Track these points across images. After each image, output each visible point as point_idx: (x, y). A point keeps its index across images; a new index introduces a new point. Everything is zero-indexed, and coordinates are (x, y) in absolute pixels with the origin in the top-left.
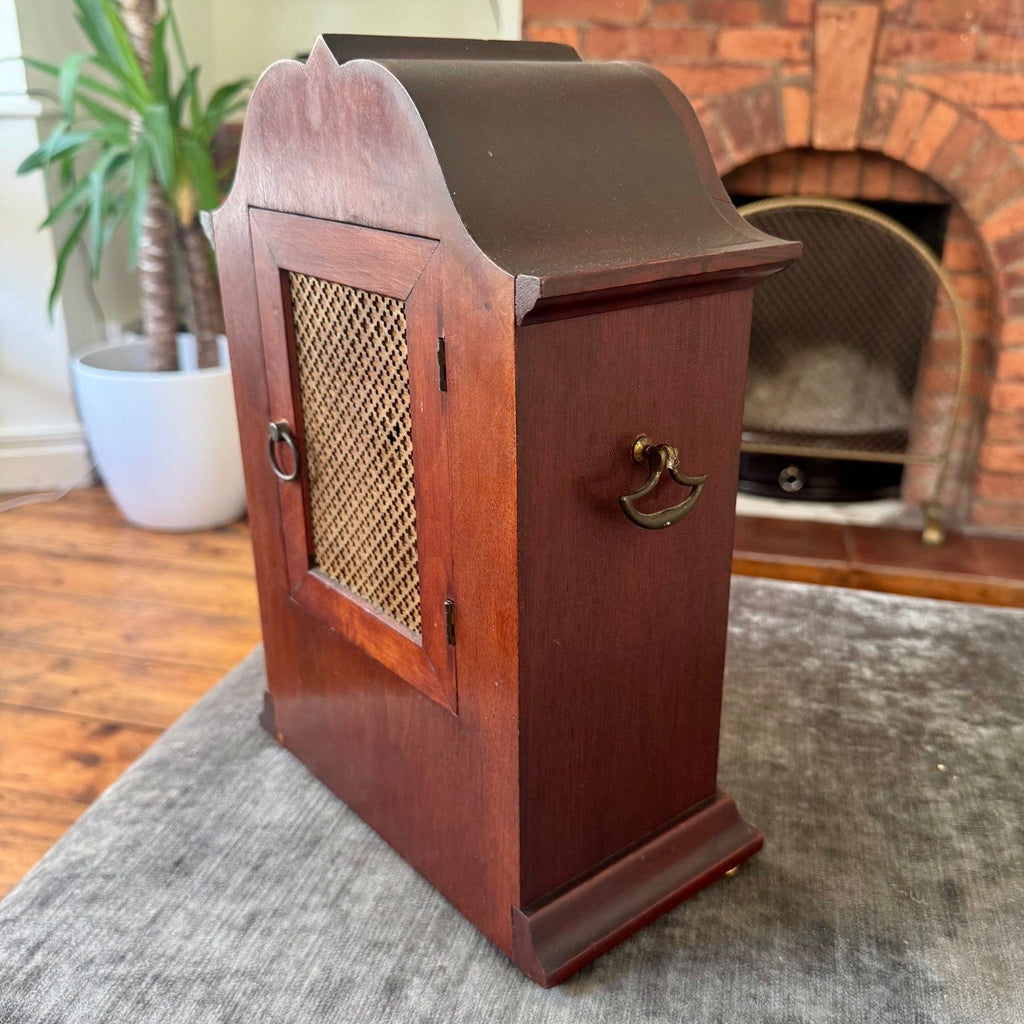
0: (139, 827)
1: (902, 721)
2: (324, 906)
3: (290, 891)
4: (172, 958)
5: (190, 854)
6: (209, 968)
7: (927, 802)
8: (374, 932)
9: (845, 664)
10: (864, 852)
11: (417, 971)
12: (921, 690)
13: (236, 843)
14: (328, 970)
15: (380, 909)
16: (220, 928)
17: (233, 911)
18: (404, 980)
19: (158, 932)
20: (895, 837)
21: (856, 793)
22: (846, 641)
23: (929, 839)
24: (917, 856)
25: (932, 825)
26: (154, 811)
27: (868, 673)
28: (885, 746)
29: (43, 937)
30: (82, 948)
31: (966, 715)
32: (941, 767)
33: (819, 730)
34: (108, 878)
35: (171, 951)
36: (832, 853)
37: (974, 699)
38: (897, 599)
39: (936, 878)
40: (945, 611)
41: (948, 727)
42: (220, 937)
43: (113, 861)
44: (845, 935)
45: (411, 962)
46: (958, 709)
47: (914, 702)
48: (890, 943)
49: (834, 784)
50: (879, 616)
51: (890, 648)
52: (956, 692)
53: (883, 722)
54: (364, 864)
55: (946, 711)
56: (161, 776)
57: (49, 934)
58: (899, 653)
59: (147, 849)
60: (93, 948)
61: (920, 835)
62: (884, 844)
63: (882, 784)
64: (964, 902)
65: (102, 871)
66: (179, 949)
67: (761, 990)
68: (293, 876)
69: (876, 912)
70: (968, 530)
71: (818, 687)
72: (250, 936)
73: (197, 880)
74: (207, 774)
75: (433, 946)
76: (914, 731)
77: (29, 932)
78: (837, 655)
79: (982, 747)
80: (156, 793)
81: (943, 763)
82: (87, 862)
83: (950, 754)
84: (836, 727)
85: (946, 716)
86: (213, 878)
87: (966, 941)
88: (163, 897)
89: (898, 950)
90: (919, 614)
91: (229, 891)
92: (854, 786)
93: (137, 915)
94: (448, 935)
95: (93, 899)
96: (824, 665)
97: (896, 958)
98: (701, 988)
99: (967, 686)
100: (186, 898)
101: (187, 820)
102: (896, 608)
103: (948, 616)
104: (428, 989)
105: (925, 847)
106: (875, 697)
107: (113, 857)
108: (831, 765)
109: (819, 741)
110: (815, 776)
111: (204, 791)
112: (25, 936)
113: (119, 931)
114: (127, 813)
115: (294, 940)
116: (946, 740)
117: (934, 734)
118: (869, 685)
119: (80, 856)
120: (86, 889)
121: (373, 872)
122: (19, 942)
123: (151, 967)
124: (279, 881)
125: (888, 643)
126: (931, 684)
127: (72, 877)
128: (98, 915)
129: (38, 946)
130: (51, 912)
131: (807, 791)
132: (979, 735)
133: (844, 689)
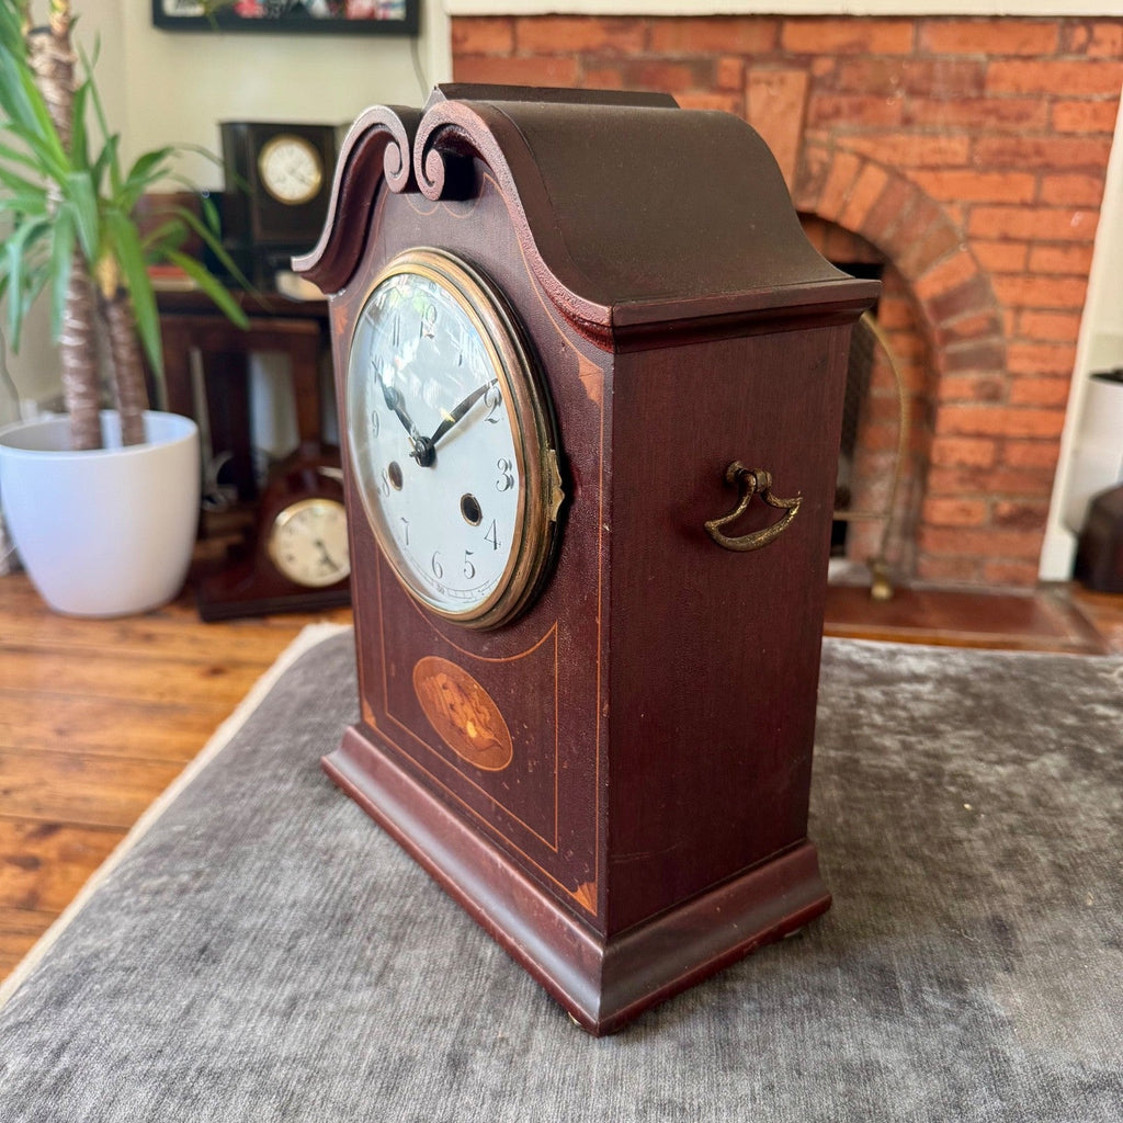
0: (153, 916)
1: (921, 764)
2: (369, 985)
3: (329, 972)
4: (215, 1049)
5: (214, 941)
6: (257, 1057)
7: (960, 842)
8: (427, 1008)
9: (854, 711)
10: (909, 895)
11: (478, 1043)
12: (934, 734)
13: (263, 925)
14: (383, 1049)
15: (430, 983)
16: (261, 1015)
17: (272, 996)
18: (466, 1054)
19: (195, 1024)
20: (936, 877)
21: (890, 836)
22: (851, 689)
23: (969, 877)
24: (961, 895)
25: (970, 864)
26: (166, 897)
27: (878, 719)
28: (909, 790)
29: (67, 1037)
30: (113, 1045)
31: (982, 755)
32: (967, 806)
33: (842, 777)
34: (129, 970)
35: (212, 1042)
36: (878, 897)
37: (986, 739)
38: (893, 646)
39: (983, 915)
40: (940, 655)
41: (966, 769)
42: (261, 1024)
43: (130, 953)
44: (906, 977)
45: (470, 1035)
46: (972, 749)
47: (929, 745)
48: (952, 981)
49: (867, 829)
50: (877, 662)
51: (894, 693)
52: (967, 733)
53: (903, 765)
54: (402, 939)
55: (962, 752)
56: (166, 862)
57: (73, 1034)
58: (906, 698)
59: (165, 937)
60: (124, 1045)
61: (960, 874)
62: (927, 884)
63: (914, 826)
64: (1015, 936)
65: (120, 963)
66: (221, 1039)
67: (833, 1037)
68: (329, 957)
69: (931, 952)
70: (915, 584)
71: (833, 735)
72: (295, 1020)
73: (227, 967)
74: (218, 856)
75: (490, 1017)
76: (934, 773)
77: (50, 1034)
78: (845, 703)
79: (1002, 784)
80: (165, 879)
81: (968, 802)
82: (101, 956)
83: (973, 794)
84: (858, 773)
85: (962, 756)
86: (245, 963)
87: (1024, 975)
88: (193, 986)
89: (960, 988)
90: (915, 659)
91: (264, 975)
92: (886, 830)
93: (168, 1007)
94: (505, 1005)
95: (116, 993)
96: (835, 713)
97: (959, 996)
98: (774, 1040)
99: (977, 727)
100: (219, 985)
101: (205, 906)
102: (892, 655)
103: (945, 660)
104: (494, 1062)
105: (968, 886)
106: (889, 742)
107: (131, 947)
108: (860, 811)
109: (843, 788)
110: (846, 822)
111: (218, 874)
112: (45, 1038)
113: (151, 1024)
114: (137, 902)
115: (342, 1022)
116: (967, 780)
117: (954, 776)
118: (883, 730)
119: (92, 950)
120: (106, 984)
121: (413, 946)
122: (41, 1045)
123: (193, 1060)
124: (316, 961)
125: (893, 688)
126: (942, 727)
127: (88, 973)
128: (124, 1009)
129: (62, 1048)
130: (71, 1011)
131: (842, 838)
132: (998, 774)
133: (858, 736)
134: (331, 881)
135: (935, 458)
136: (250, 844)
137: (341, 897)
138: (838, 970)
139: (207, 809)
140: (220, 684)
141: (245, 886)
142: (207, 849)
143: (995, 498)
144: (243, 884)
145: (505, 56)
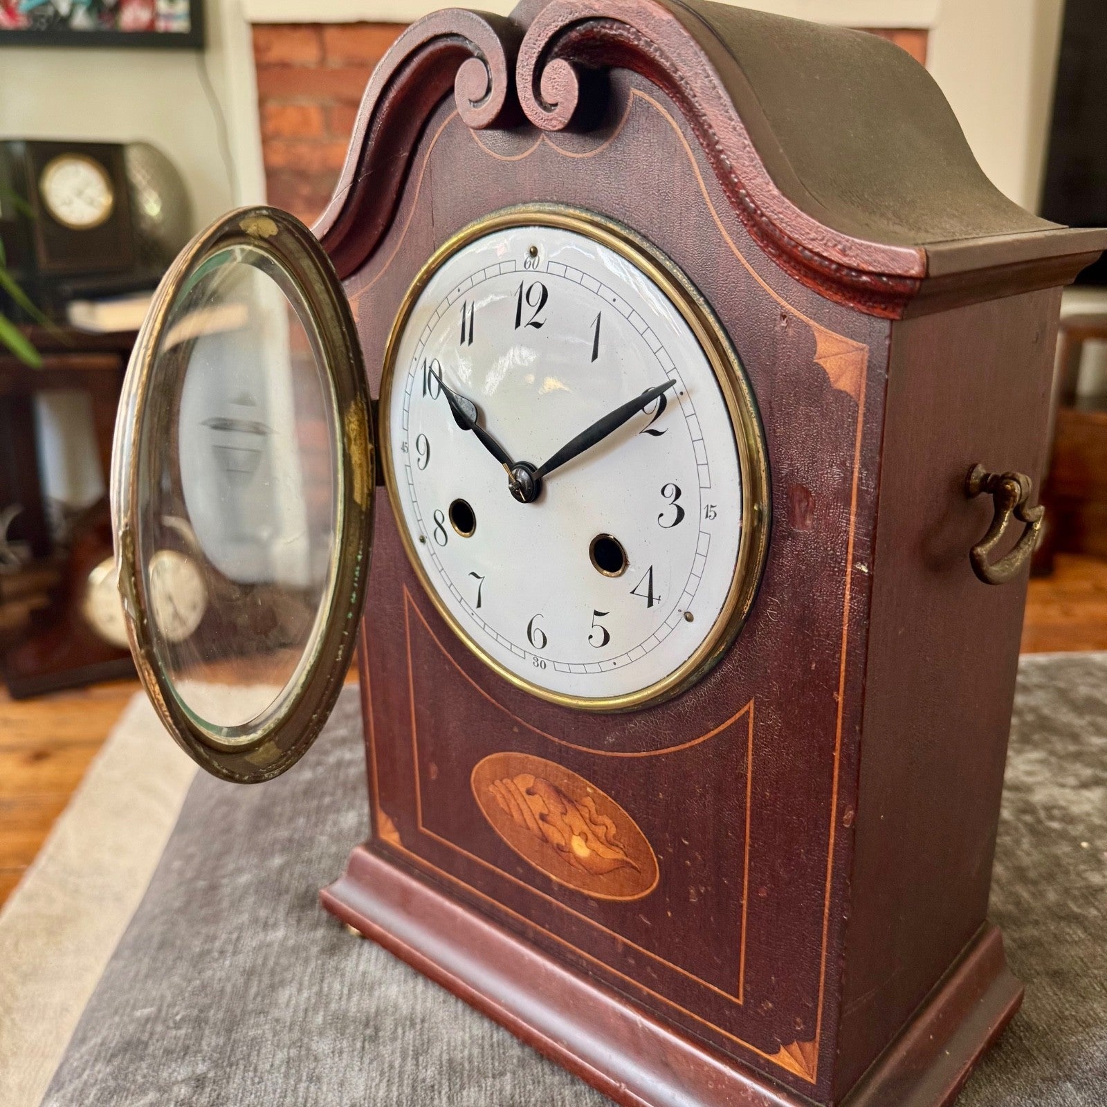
1: (1007, 800)
7: (1103, 891)
20: (1102, 939)
21: (1026, 895)
37: (1053, 760)
41: (1055, 798)
46: (1047, 775)
52: (1031, 756)
55: (1038, 779)
56: (143, 1069)
62: (1099, 950)
63: (1043, 878)
81: (1081, 839)
83: (1081, 828)
85: (1041, 784)
92: (1017, 888)
99: (1036, 748)
111: (227, 1079)
116: (1064, 812)
117: (1048, 809)
132: (1089, 799)
134: (391, 1067)
136: (258, 1025)
137: (414, 1089)
138: (1069, 1084)
139: (176, 979)
140: (47, 771)
141: (275, 1092)
142: (199, 1039)
144: (270, 1089)
145: (313, 66)
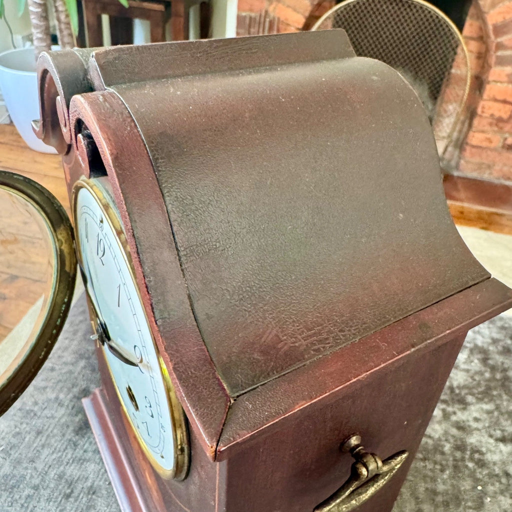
41: (481, 445)
46: (487, 424)
47: (460, 416)
52: (485, 406)
53: (441, 436)
55: (480, 425)
76: (461, 447)
79: (503, 465)
83: (484, 472)
85: (479, 431)
99: (491, 401)
116: (481, 457)
135: (479, 111)
143: (507, 135)
